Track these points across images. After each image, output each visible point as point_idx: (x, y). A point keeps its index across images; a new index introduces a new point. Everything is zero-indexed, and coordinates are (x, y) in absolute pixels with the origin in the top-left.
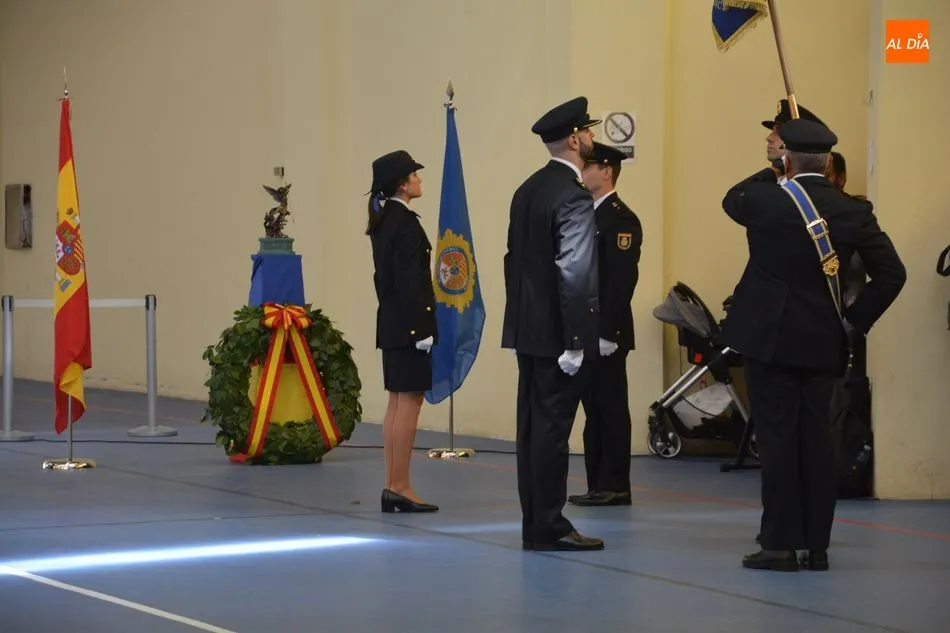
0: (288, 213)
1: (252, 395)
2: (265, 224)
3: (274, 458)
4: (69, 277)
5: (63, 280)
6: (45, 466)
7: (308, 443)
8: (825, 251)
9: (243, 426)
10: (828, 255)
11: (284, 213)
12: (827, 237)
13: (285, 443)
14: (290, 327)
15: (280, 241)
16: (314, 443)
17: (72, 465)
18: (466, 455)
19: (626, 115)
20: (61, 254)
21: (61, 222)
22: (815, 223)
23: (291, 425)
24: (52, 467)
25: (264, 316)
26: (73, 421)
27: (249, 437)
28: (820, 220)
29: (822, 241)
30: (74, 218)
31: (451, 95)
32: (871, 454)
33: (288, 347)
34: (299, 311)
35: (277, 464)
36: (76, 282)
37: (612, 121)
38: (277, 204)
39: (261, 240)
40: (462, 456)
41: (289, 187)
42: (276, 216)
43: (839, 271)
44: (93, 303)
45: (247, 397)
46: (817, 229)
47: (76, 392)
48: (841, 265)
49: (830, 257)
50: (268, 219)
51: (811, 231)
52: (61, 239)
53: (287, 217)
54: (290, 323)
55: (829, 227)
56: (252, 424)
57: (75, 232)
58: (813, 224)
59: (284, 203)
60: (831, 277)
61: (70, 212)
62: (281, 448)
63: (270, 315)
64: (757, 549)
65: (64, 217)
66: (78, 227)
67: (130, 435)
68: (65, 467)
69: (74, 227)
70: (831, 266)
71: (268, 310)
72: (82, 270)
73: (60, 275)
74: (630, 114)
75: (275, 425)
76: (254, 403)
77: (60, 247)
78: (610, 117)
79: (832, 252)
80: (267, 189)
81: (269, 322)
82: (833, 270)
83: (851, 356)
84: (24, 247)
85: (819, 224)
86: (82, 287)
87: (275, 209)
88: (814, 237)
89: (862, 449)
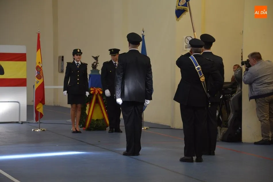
0: (98, 63)
1: (87, 112)
2: (92, 66)
3: (92, 129)
4: (38, 80)
5: (37, 81)
6: (33, 130)
7: (102, 125)
8: (201, 74)
9: (84, 120)
10: (201, 76)
11: (97, 63)
12: (201, 71)
13: (95, 125)
14: (97, 94)
15: (96, 71)
16: (103, 125)
17: (40, 130)
18: (147, 129)
19: (191, 37)
20: (37, 74)
21: (37, 65)
22: (198, 67)
23: (97, 120)
24: (34, 131)
25: (90, 90)
26: (40, 118)
27: (86, 123)
28: (199, 66)
29: (200, 72)
30: (40, 64)
31: (143, 32)
32: (241, 130)
33: (97, 99)
34: (100, 89)
35: (93, 130)
36: (41, 81)
37: (187, 39)
38: (95, 61)
39: (91, 70)
40: (146, 129)
41: (99, 56)
42: (95, 64)
43: (205, 80)
44: (45, 87)
45: (85, 112)
46: (198, 69)
47: (41, 110)
48: (205, 78)
49: (202, 76)
50: (93, 65)
51: (197, 69)
52: (37, 70)
53: (98, 64)
54: (97, 93)
55: (202, 68)
56: (87, 120)
57: (40, 68)
58: (197, 67)
59: (97, 61)
60: (203, 82)
61: (39, 63)
62: (94, 126)
63: (92, 90)
64: (183, 156)
65: (38, 64)
66: (42, 66)
67: (67, 122)
68: (38, 130)
69: (40, 67)
70: (202, 79)
71: (91, 89)
72: (42, 78)
73: (37, 80)
74: (192, 36)
75: (93, 120)
76: (87, 114)
77: (37, 72)
78: (186, 38)
79: (203, 75)
80: (93, 57)
81: (92, 92)
82: (203, 80)
83: (210, 103)
84: (62, 72)
85: (199, 67)
86: (42, 83)
87: (95, 62)
88: (198, 71)
89: (238, 129)
